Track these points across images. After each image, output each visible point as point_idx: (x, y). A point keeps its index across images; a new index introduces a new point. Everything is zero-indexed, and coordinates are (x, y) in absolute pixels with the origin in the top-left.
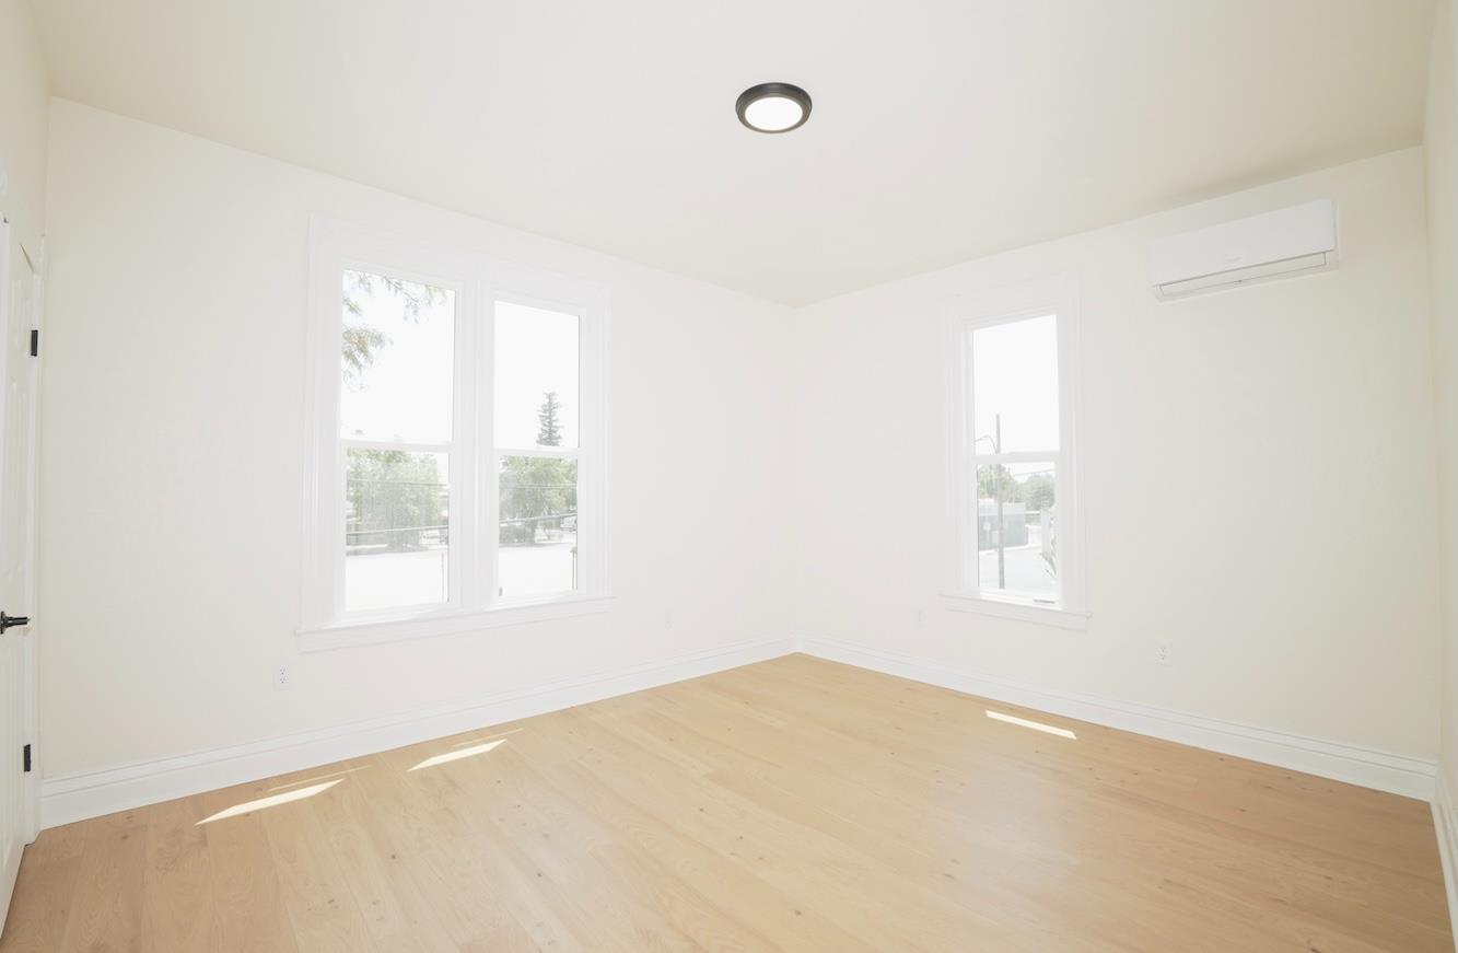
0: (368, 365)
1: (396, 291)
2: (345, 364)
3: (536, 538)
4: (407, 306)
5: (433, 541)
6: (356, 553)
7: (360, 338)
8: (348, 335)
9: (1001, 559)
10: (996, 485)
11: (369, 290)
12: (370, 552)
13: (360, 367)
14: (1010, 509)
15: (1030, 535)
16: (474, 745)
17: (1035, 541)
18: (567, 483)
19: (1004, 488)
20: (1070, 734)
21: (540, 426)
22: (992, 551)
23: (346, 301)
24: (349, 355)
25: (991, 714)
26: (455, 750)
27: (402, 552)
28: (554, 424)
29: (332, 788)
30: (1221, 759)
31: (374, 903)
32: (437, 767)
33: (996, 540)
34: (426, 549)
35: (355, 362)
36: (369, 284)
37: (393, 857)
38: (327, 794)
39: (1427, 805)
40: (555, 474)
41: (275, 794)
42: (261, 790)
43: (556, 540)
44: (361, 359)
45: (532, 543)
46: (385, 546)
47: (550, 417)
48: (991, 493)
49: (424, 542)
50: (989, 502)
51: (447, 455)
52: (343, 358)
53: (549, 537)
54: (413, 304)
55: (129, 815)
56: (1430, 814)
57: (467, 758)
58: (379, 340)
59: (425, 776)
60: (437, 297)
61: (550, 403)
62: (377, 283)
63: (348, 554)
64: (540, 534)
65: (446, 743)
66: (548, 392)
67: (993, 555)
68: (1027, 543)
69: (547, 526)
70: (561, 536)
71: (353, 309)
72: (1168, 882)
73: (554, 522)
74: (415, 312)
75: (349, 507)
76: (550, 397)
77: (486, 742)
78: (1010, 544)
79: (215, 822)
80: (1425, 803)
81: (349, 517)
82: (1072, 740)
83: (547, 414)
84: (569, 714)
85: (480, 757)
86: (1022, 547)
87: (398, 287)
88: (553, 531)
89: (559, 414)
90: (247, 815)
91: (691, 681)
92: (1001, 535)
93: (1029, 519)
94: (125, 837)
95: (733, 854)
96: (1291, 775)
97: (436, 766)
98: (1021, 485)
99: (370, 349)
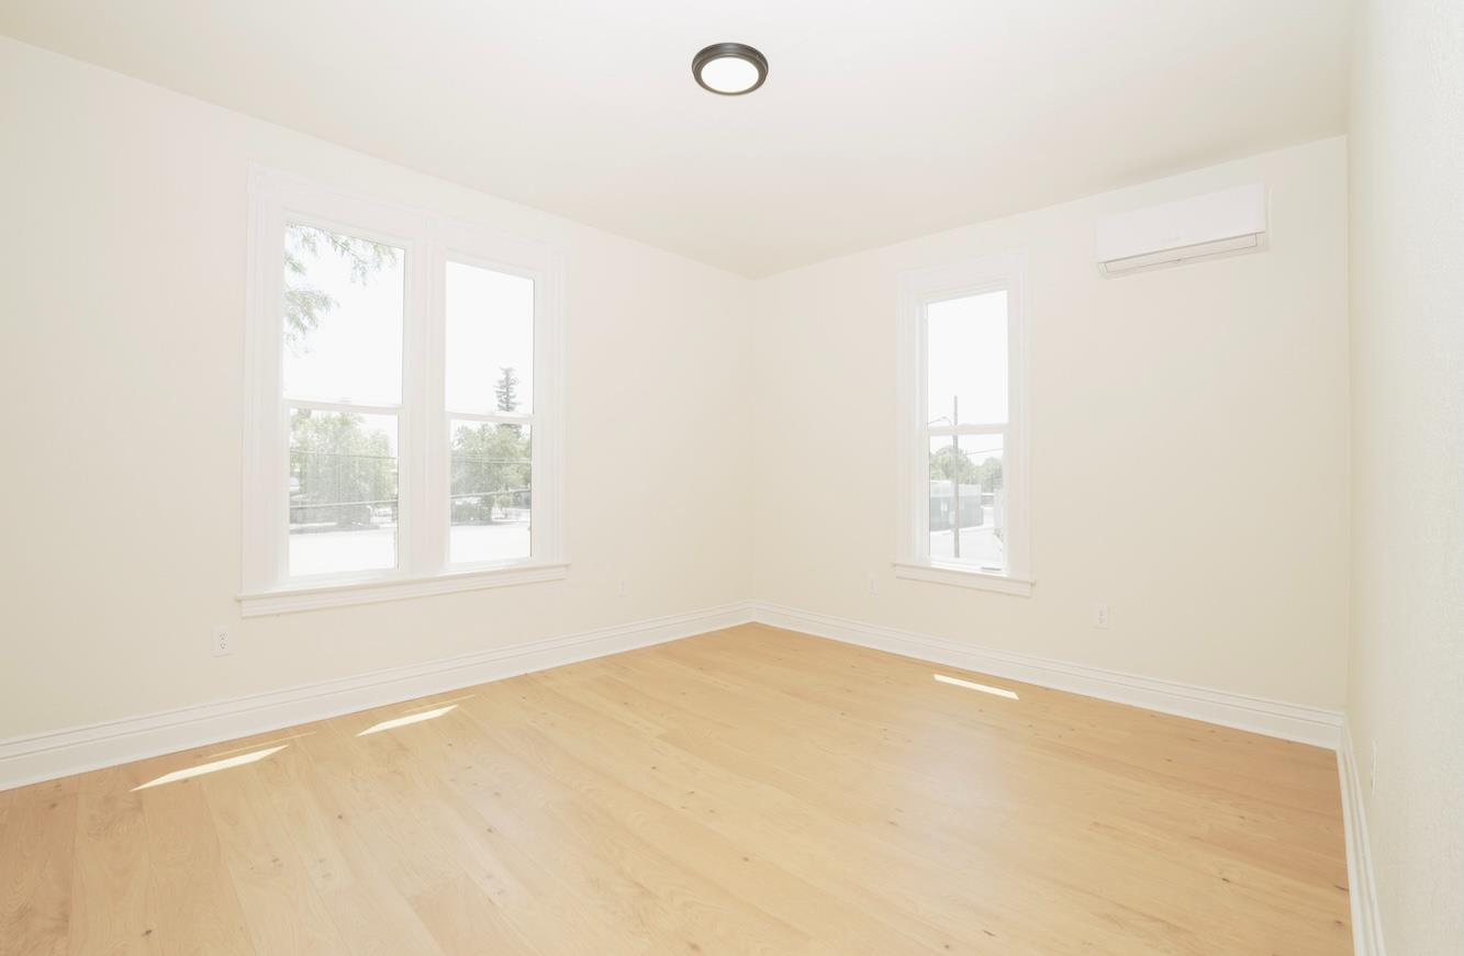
0: (312, 328)
1: (343, 252)
2: (287, 327)
3: (493, 517)
4: (355, 268)
5: (385, 519)
6: (301, 531)
7: (304, 299)
8: (292, 296)
9: (957, 539)
10: (953, 466)
11: (313, 250)
12: (317, 531)
13: (304, 329)
14: (965, 490)
15: (985, 517)
16: (425, 711)
17: (989, 522)
18: (524, 460)
19: (961, 470)
20: (1013, 695)
21: (497, 402)
22: (949, 531)
23: (289, 259)
24: (293, 318)
25: (939, 678)
26: (405, 715)
27: (351, 530)
28: (512, 400)
29: (277, 753)
30: (1153, 716)
31: (321, 861)
32: (387, 732)
33: (952, 520)
34: (377, 527)
35: (299, 324)
36: (314, 243)
37: (340, 817)
38: (270, 759)
39: (1334, 753)
40: (513, 451)
41: (214, 760)
42: (201, 756)
43: (513, 518)
44: (306, 322)
45: (489, 522)
46: (334, 524)
47: (507, 393)
48: (948, 475)
49: (375, 520)
50: (947, 483)
51: (396, 418)
52: (285, 321)
53: (506, 515)
54: (360, 266)
55: (57, 784)
56: (1335, 760)
57: (418, 723)
58: (325, 302)
59: (374, 741)
60: (387, 259)
61: (507, 379)
62: (322, 241)
63: (292, 532)
64: (497, 512)
65: (396, 710)
66: (506, 367)
67: (950, 534)
68: (981, 524)
69: (504, 504)
70: (518, 515)
71: (296, 268)
72: (1096, 824)
73: (511, 498)
74: (363, 273)
75: (294, 484)
76: (507, 372)
77: (439, 707)
78: (966, 525)
79: (151, 788)
80: (1331, 751)
81: (292, 494)
82: (1013, 700)
83: (505, 390)
84: (523, 681)
85: (430, 722)
86: (977, 528)
87: (345, 247)
88: (511, 510)
89: (516, 389)
90: (186, 781)
91: (647, 649)
92: (957, 515)
93: (985, 501)
94: (54, 806)
95: (683, 808)
96: (1214, 730)
97: (385, 731)
98: (978, 467)
99: (316, 311)
